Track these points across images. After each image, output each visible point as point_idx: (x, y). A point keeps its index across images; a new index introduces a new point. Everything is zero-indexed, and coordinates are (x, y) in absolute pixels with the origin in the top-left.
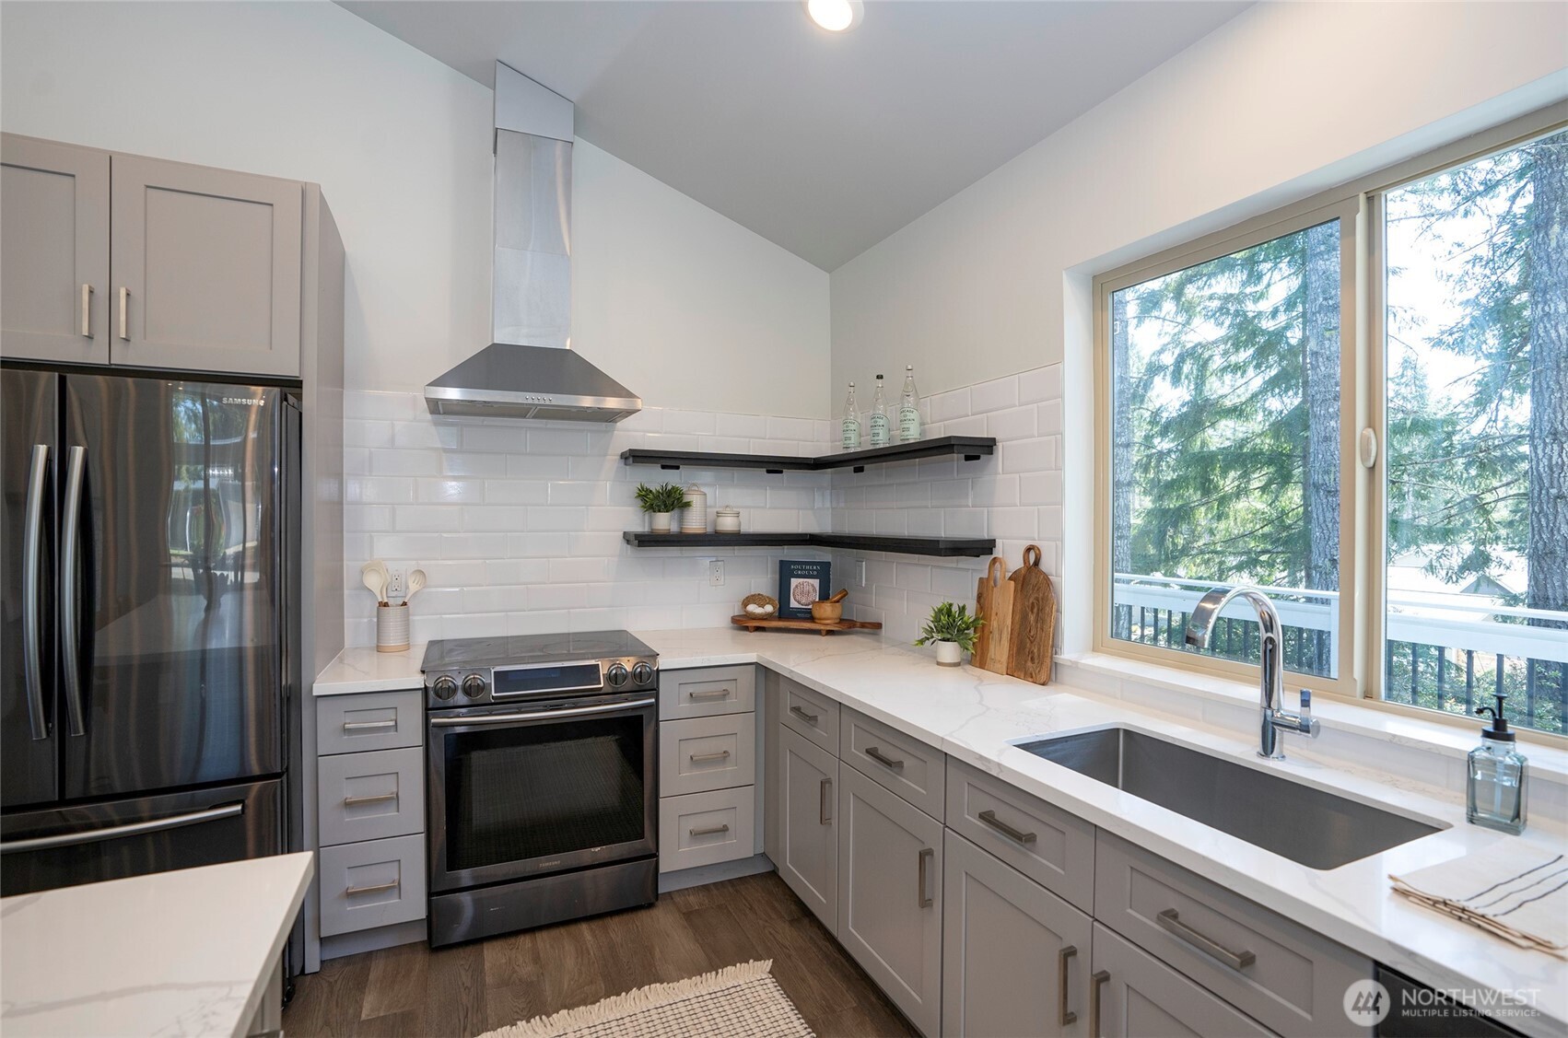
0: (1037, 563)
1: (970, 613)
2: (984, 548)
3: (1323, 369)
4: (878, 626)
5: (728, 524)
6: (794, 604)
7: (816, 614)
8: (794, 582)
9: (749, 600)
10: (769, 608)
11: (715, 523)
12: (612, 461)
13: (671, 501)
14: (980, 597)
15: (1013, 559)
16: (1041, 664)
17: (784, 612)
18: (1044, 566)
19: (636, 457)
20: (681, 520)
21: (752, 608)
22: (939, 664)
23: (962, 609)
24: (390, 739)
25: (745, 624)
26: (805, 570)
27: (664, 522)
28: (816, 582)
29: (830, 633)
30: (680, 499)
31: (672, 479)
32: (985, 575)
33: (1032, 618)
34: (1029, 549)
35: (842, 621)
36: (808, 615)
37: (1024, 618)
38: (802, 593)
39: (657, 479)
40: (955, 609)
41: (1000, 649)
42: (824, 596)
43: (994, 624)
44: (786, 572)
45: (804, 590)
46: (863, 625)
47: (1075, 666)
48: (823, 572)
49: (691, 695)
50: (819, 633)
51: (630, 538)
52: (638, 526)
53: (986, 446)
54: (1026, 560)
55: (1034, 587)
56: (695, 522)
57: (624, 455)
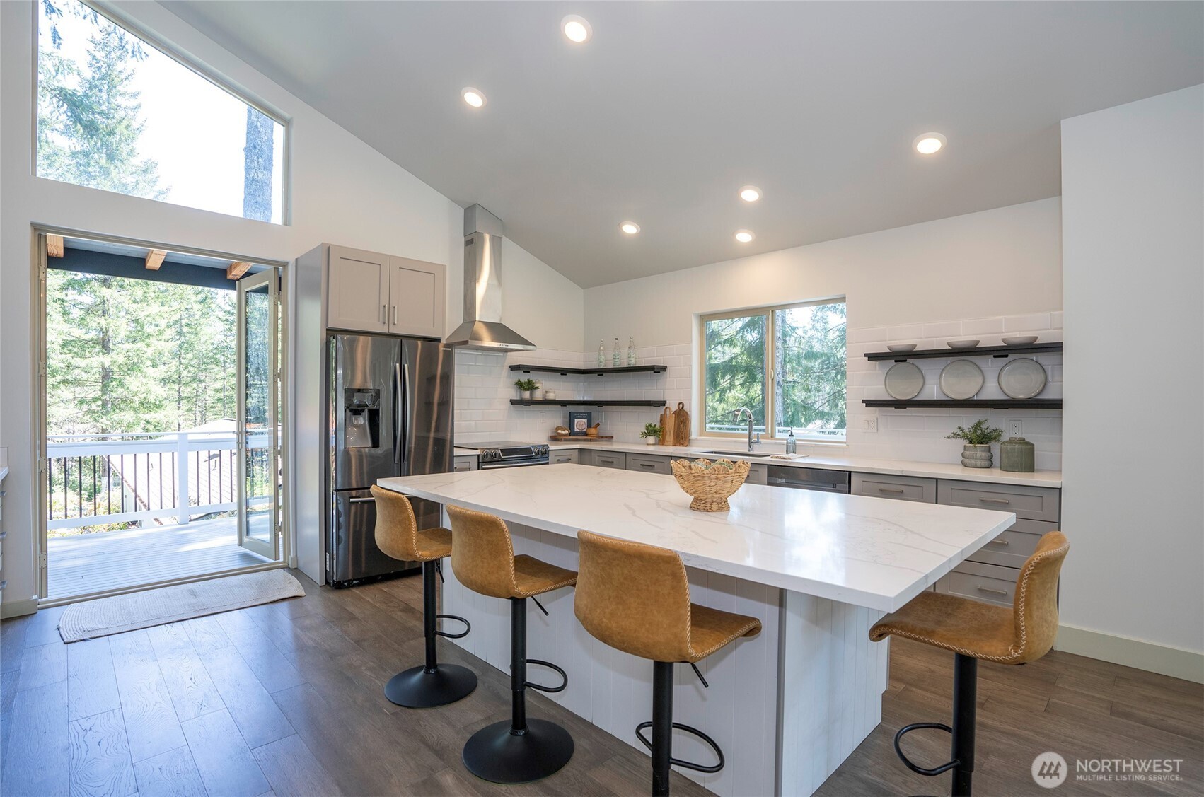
0: (683, 408)
1: (658, 427)
2: (663, 403)
4: (612, 437)
5: (551, 396)
6: (576, 430)
7: (588, 433)
8: (576, 421)
9: (558, 428)
10: (566, 432)
11: (545, 396)
12: (506, 370)
13: (530, 386)
14: (661, 421)
15: (674, 408)
16: (685, 440)
17: (572, 433)
18: (684, 409)
19: (513, 368)
20: (532, 394)
21: (559, 431)
22: (647, 444)
23: (655, 425)
25: (558, 437)
26: (580, 415)
27: (527, 395)
28: (586, 421)
29: (595, 439)
30: (533, 386)
31: (532, 376)
32: (663, 413)
33: (682, 426)
34: (680, 404)
35: (598, 435)
36: (586, 434)
37: (679, 426)
38: (580, 425)
39: (524, 378)
40: (652, 425)
41: (670, 437)
42: (589, 426)
43: (667, 429)
44: (572, 417)
45: (580, 424)
46: (606, 437)
47: (696, 439)
48: (589, 417)
49: (558, 460)
50: (591, 440)
51: (513, 402)
52: (516, 397)
53: (664, 368)
54: (679, 407)
55: (682, 416)
56: (538, 395)
57: (510, 367)
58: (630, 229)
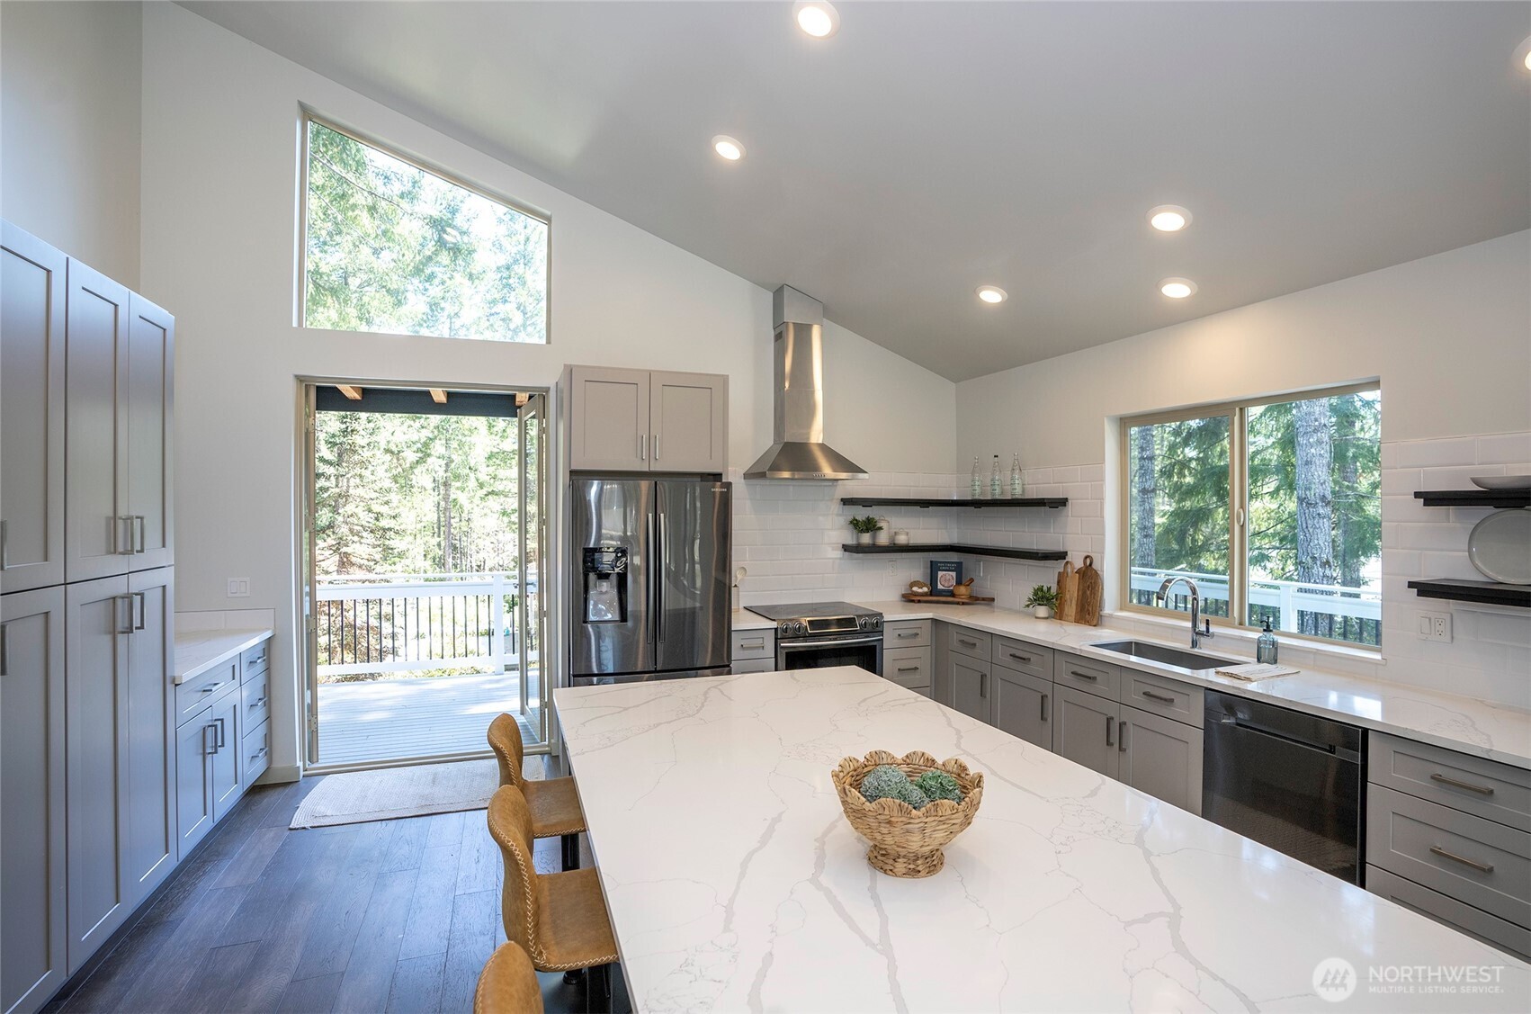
0: (1091, 565)
1: (1054, 591)
2: (1061, 556)
3: (1305, 407)
4: (993, 600)
5: (902, 540)
6: (940, 587)
7: (956, 592)
8: (940, 573)
9: (913, 584)
10: (925, 589)
11: (894, 540)
12: (836, 507)
13: (870, 526)
14: (1059, 582)
15: (1079, 564)
16: (1094, 615)
17: (934, 592)
18: (1094, 566)
19: (846, 502)
20: (874, 537)
21: (915, 589)
22: (1036, 618)
23: (1049, 589)
24: (759, 653)
25: (909, 598)
26: (947, 567)
27: (866, 539)
28: (954, 574)
29: (963, 604)
30: (875, 526)
31: (872, 512)
32: (1062, 570)
33: (1088, 592)
34: (1086, 557)
35: (971, 597)
36: (952, 594)
37: (1084, 593)
38: (945, 580)
39: (861, 513)
40: (1045, 588)
41: (1071, 609)
42: (959, 582)
43: (1068, 596)
44: (934, 568)
45: (946, 579)
46: (984, 599)
47: (1111, 616)
48: (958, 568)
49: (899, 635)
50: (958, 603)
51: (846, 548)
52: (850, 541)
53: (1062, 502)
54: (1085, 563)
55: (1089, 577)
56: (883, 539)
57: (842, 500)
58: (991, 296)
